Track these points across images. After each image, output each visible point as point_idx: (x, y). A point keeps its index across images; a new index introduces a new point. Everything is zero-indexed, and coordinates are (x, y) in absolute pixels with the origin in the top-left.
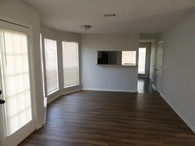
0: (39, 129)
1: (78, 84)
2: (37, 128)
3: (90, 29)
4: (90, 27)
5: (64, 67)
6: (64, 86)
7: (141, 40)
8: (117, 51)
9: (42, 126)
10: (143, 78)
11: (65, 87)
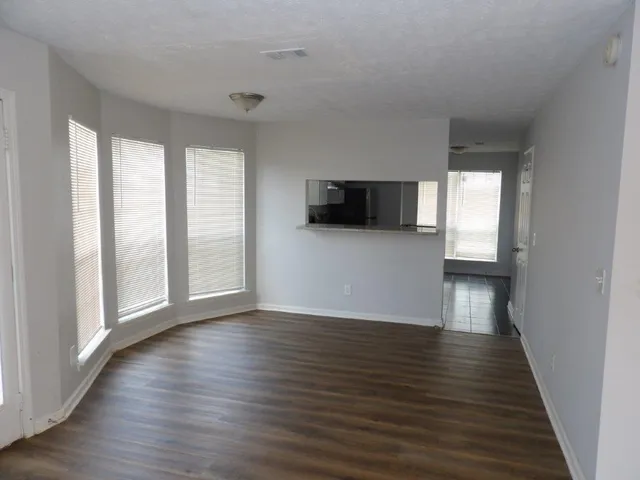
0: (36, 436)
1: (243, 290)
2: (29, 434)
3: (262, 105)
4: (259, 98)
5: (190, 235)
6: (188, 296)
7: (477, 144)
8: (399, 183)
9: (49, 427)
10: (487, 277)
11: (191, 299)
